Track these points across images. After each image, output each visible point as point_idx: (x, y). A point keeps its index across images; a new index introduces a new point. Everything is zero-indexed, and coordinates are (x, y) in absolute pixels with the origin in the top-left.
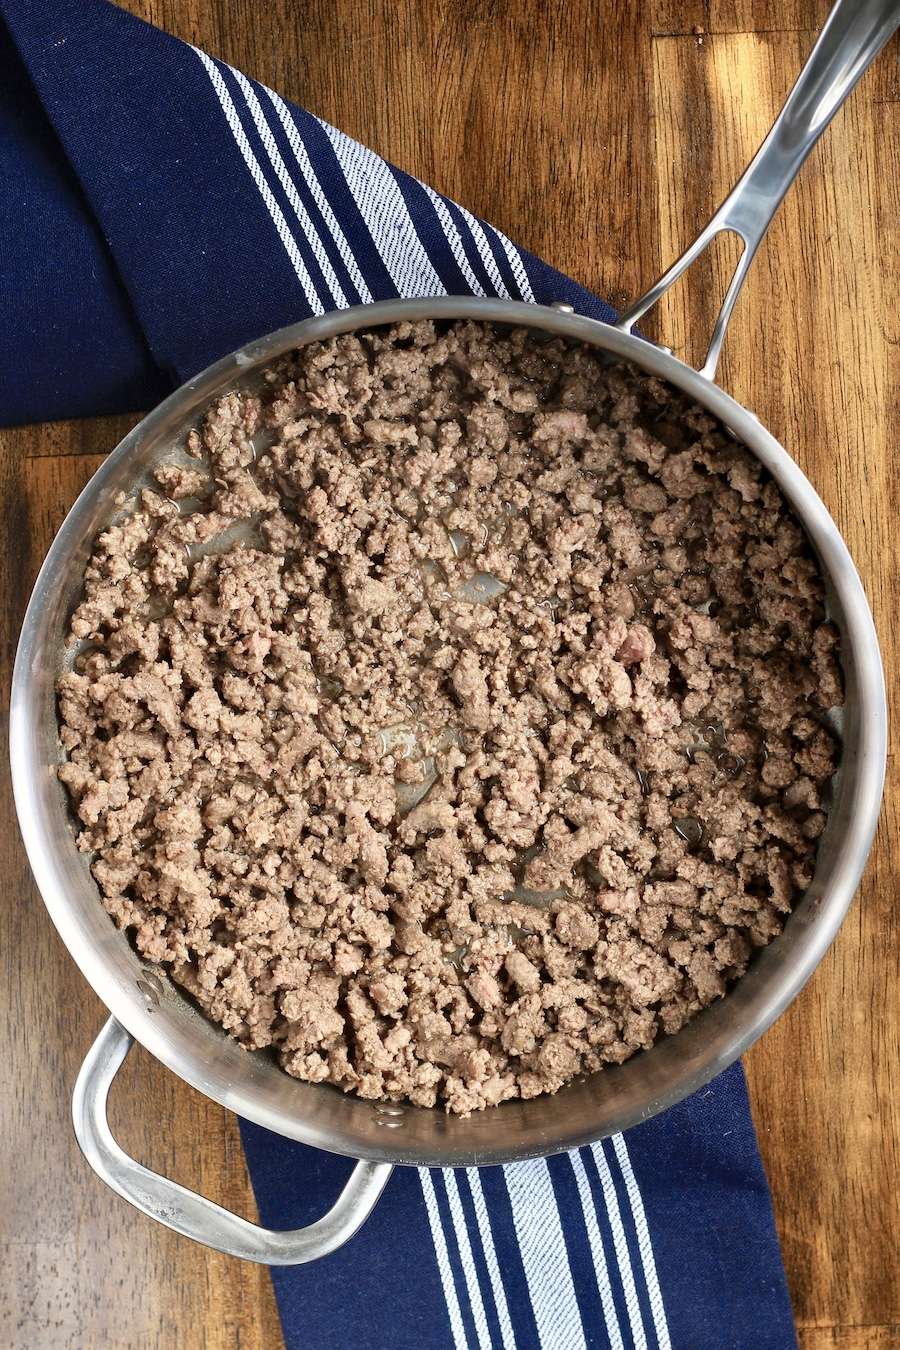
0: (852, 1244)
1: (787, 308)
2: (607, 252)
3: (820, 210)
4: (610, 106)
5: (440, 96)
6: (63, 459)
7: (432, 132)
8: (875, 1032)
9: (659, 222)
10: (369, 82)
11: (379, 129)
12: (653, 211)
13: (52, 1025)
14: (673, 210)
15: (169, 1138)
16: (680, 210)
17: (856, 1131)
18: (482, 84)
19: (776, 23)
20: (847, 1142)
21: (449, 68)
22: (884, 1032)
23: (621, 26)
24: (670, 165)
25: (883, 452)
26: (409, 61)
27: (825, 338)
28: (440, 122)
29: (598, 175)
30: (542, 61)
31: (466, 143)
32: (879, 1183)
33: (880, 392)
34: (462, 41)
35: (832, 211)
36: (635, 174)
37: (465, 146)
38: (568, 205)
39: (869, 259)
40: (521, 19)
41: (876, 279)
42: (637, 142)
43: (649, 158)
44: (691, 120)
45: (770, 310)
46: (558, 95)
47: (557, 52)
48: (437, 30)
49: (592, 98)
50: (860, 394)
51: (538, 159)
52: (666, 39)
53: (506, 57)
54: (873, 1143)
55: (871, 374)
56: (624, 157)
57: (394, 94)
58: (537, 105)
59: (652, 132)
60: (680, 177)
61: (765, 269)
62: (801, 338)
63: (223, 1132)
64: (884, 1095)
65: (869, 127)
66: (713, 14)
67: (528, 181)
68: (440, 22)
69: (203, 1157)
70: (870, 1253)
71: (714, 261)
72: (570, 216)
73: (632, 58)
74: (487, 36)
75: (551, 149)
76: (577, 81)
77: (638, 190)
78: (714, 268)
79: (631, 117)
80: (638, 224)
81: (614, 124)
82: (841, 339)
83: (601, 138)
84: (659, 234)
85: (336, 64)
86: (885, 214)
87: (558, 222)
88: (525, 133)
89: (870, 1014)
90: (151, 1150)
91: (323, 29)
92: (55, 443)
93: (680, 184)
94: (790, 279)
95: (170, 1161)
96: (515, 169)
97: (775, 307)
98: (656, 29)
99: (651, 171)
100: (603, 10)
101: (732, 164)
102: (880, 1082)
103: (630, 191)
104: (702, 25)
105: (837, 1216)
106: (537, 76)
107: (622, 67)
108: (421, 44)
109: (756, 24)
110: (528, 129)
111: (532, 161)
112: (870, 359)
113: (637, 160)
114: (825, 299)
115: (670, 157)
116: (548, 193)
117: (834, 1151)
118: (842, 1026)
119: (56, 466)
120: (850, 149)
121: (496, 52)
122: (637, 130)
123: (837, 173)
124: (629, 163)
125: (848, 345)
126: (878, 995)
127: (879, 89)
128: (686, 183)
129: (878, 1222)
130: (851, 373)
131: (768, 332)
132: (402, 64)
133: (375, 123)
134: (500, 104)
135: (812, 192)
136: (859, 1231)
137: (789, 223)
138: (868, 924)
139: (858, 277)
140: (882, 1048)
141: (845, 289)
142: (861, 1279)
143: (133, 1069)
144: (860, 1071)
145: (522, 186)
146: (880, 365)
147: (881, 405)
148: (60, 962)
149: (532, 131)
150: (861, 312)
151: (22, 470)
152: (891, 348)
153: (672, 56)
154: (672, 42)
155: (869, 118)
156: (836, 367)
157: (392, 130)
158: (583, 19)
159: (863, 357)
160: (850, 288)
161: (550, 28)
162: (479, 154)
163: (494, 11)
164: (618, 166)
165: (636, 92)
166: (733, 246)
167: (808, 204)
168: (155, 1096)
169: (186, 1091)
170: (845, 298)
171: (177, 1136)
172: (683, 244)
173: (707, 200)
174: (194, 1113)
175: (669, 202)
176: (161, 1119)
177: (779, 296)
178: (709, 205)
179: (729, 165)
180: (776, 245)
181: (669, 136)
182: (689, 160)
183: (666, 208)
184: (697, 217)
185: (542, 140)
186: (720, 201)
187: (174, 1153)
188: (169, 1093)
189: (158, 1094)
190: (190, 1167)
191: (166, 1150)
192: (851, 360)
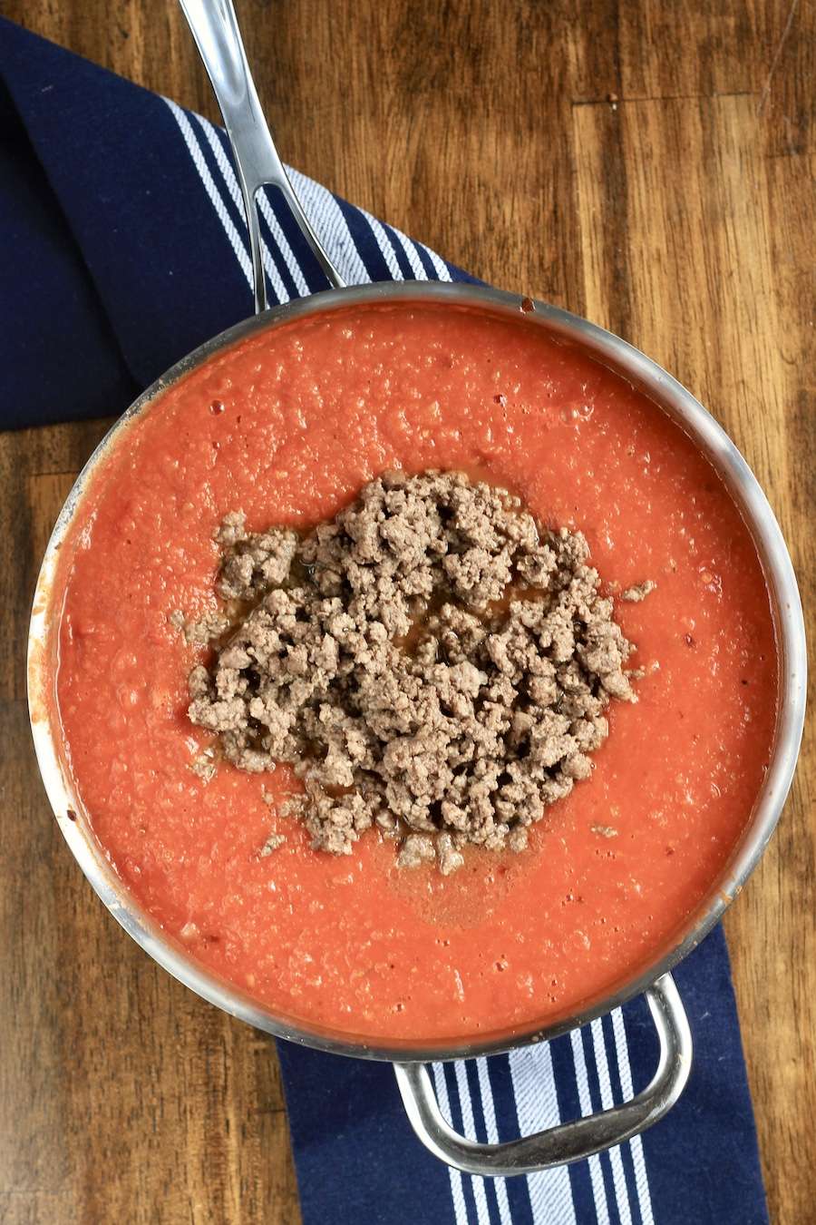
0: (782, 1180)
1: (696, 334)
2: (538, 289)
3: (723, 248)
4: (537, 163)
5: (390, 158)
6: (63, 477)
7: (383, 188)
8: (796, 982)
9: (582, 263)
10: (328, 147)
11: (338, 186)
12: (577, 253)
13: (52, 987)
15: (157, 1091)
16: (600, 252)
17: (782, 1076)
18: (426, 146)
19: (679, 91)
20: (774, 1084)
21: (398, 132)
22: (804, 981)
23: (546, 95)
24: (591, 213)
25: (784, 458)
26: (363, 129)
27: (730, 360)
28: (390, 179)
29: (529, 223)
30: (479, 126)
31: (413, 197)
32: (805, 1121)
33: (781, 406)
34: (409, 111)
35: (733, 250)
36: (560, 222)
37: (413, 199)
38: (503, 247)
39: (767, 293)
40: (459, 91)
41: (773, 309)
42: (562, 195)
43: (572, 208)
44: (608, 174)
45: (681, 336)
46: (493, 155)
47: (491, 117)
48: (387, 101)
49: (522, 157)
50: (763, 408)
51: (476, 210)
52: (584, 106)
53: (447, 123)
54: (797, 1087)
55: (772, 392)
56: (551, 207)
57: (350, 157)
58: (475, 164)
59: (574, 184)
60: (599, 223)
61: (677, 302)
62: (709, 361)
63: (206, 1084)
64: (806, 1040)
65: (763, 178)
66: (625, 83)
67: (468, 229)
68: (389, 95)
69: (188, 1108)
70: (799, 1189)
71: (632, 295)
72: (505, 259)
73: (555, 122)
74: (430, 105)
75: (487, 200)
76: (509, 142)
77: (564, 236)
78: (632, 300)
79: (556, 172)
80: (564, 264)
81: (541, 180)
82: (745, 360)
83: (531, 191)
84: (583, 272)
85: (300, 130)
86: (779, 252)
87: (494, 264)
88: (464, 187)
89: (791, 965)
90: (141, 1103)
91: (287, 100)
92: (56, 463)
93: (600, 229)
94: (698, 309)
95: (158, 1112)
96: (456, 218)
97: (686, 334)
98: (576, 97)
99: (575, 220)
100: (529, 83)
101: (645, 212)
102: (801, 1026)
103: (556, 235)
104: (616, 93)
105: (767, 1153)
106: (474, 138)
107: (547, 130)
108: (373, 114)
109: (663, 92)
110: (467, 185)
111: (471, 212)
112: (771, 378)
113: (563, 209)
114: (729, 326)
115: (591, 206)
116: (485, 237)
117: (762, 1092)
118: (766, 978)
119: (56, 483)
120: (746, 196)
121: (438, 120)
122: (561, 184)
123: (736, 218)
124: (555, 212)
125: (751, 365)
126: (798, 947)
127: (770, 145)
128: (605, 228)
129: (804, 1158)
130: (754, 389)
131: (681, 356)
132: (357, 131)
133: (334, 181)
134: (442, 163)
135: (714, 233)
136: (788, 1168)
137: (696, 260)
138: (786, 882)
139: (758, 307)
140: (802, 997)
141: (746, 317)
142: (791, 1212)
143: (124, 1027)
144: (784, 1018)
145: (463, 233)
146: (779, 382)
147: (782, 415)
148: (58, 929)
149: (471, 186)
150: (761, 337)
151: (27, 487)
152: (788, 367)
153: (590, 120)
154: (590, 109)
155: (763, 170)
156: (741, 385)
157: (349, 188)
158: (513, 90)
159: (764, 376)
160: (751, 316)
161: (485, 98)
162: (424, 206)
163: (436, 83)
164: (546, 215)
165: (560, 151)
166: (647, 281)
167: (712, 244)
168: (145, 1052)
169: (173, 1046)
170: (747, 325)
171: (164, 1089)
172: (603, 281)
173: (623, 242)
174: (181, 1067)
175: (591, 245)
176: (150, 1073)
177: (689, 324)
178: (626, 247)
179: (641, 213)
180: (685, 280)
181: (589, 188)
182: (608, 208)
183: (589, 249)
184: (615, 257)
185: (479, 193)
186: (636, 243)
187: (162, 1105)
188: (158, 1048)
189: (148, 1050)
190: (176, 1117)
191: (155, 1102)
192: (754, 379)
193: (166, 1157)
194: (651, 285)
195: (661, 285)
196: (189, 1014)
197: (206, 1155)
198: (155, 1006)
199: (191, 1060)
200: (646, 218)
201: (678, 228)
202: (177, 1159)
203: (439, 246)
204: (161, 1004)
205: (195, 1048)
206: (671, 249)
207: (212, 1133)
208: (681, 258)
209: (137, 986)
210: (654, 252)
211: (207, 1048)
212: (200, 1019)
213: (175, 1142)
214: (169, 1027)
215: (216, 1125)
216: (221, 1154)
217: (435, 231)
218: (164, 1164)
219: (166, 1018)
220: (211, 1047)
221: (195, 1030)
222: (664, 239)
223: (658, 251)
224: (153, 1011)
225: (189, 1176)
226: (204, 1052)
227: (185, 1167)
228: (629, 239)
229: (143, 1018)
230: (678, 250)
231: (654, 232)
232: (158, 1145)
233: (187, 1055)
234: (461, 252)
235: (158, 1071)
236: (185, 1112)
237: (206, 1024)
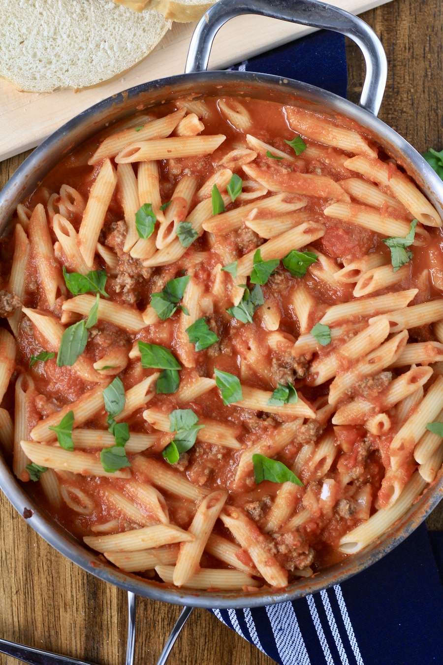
1: (43, 552)
3: (22, 610)
9: (118, 605)
12: (121, 612)
14: (109, 612)
15: (427, 63)
16: (105, 612)
24: (110, 639)
27: (21, 535)
29: (153, 634)
31: (231, 656)
35: (15, 609)
37: (232, 654)
38: (171, 618)
43: (123, 644)
51: (188, 645)
60: (105, 632)
61: (55, 575)
67: (195, 632)
69: (407, 51)
71: (85, 581)
72: (171, 610)
75: (180, 651)
78: (85, 577)
82: (11, 533)
83: (151, 656)
84: (118, 598)
88: (196, 661)
90: (438, 56)
93: (105, 628)
94: (41, 569)
95: (427, 49)
96: (202, 640)
97: (50, 553)
99: (122, 635)
101: (73, 638)
111: (192, 644)
114: (20, 557)
115: (110, 644)
123: (11, 630)
125: (7, 529)
128: (101, 628)
130: (6, 512)
135: (26, 621)
137: (41, 604)
141: (8, 562)
145: (198, 629)
149: (192, 662)
156: (14, 516)
160: (5, 562)
162: (223, 649)
164: (141, 639)
166: (74, 590)
167: (29, 614)
168: (435, 89)
169: (416, 91)
170: (8, 557)
171: (422, 64)
172: (104, 592)
173: (89, 618)
174: (411, 77)
175: (111, 617)
176: (432, 75)
177: (47, 559)
178: (88, 615)
179: (76, 638)
180: (48, 590)
181: (110, 657)
182: (98, 642)
183: (113, 614)
184: (95, 608)
185: (186, 656)
186: (81, 617)
187: (424, 54)
188: (426, 90)
189: (433, 90)
190: (415, 46)
191: (429, 56)
192: (5, 519)
193: (423, 19)
194: (72, 587)
195: (65, 587)
196: (405, 112)
197: (396, 20)
198: (427, 118)
199: (404, 82)
200: (73, 634)
201: (51, 626)
202: (416, 18)
203: (215, 621)
204: (423, 119)
205: (401, 90)
206: (57, 611)
207: (392, 34)
208: (50, 605)
209: (438, 131)
210: (68, 610)
211: (393, 89)
212: (397, 108)
213: (416, 29)
214: (418, 104)
215: (389, 39)
216: (386, 20)
217: (217, 632)
218: (424, 15)
219: (420, 110)
220: (390, 90)
221: (401, 101)
222: (61, 618)
223: (66, 611)
224: (428, 114)
225: (408, 7)
226: (395, 86)
227: (410, 13)
228: (85, 620)
229: (435, 111)
230: (52, 610)
231: (68, 623)
232: (427, 27)
233: (407, 85)
234: (200, 617)
235: (426, 76)
236: (409, 49)
237: (393, 105)
